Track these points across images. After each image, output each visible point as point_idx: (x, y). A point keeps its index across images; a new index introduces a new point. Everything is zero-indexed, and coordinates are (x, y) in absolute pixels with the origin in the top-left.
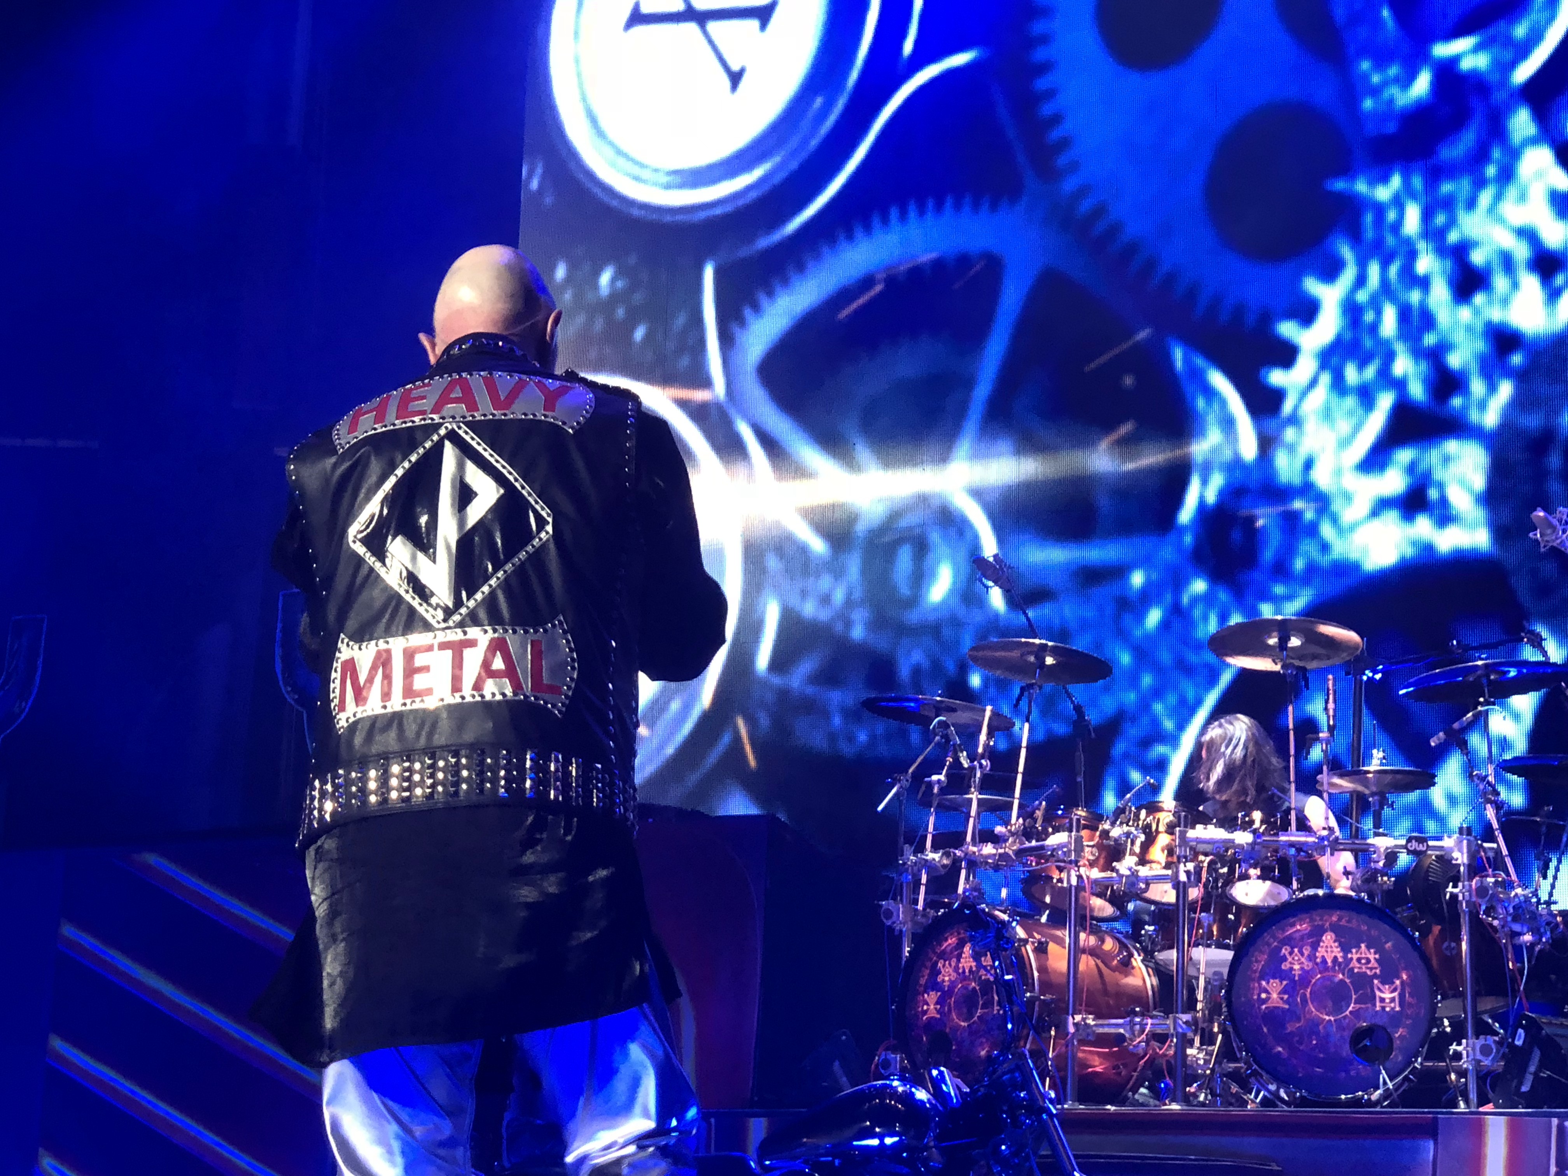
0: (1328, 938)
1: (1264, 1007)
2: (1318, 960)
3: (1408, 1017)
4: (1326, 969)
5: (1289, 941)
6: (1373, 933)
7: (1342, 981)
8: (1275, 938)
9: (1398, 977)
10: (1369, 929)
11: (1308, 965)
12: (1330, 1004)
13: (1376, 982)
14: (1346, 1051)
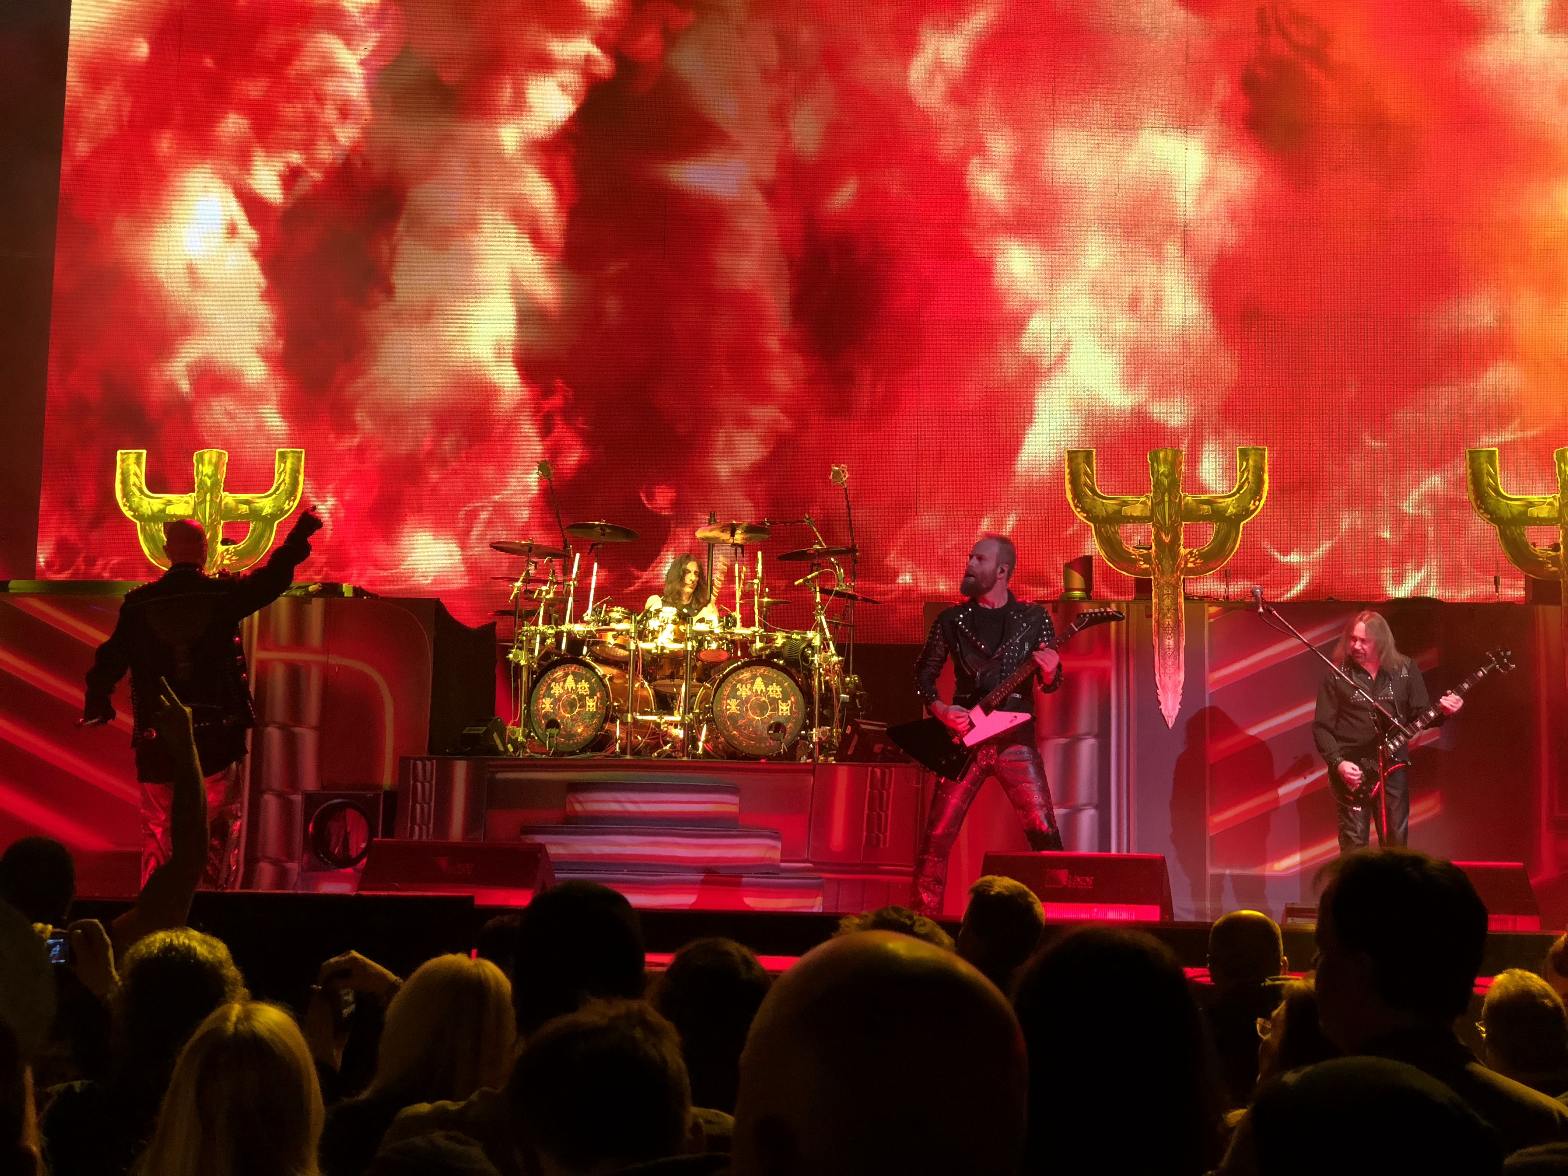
0: (759, 681)
1: (728, 712)
2: (754, 691)
3: (794, 718)
4: (758, 695)
5: (740, 681)
6: (780, 678)
7: (764, 701)
8: (734, 680)
9: (790, 699)
10: (777, 677)
11: (749, 693)
12: (758, 711)
13: (780, 701)
14: (765, 734)
